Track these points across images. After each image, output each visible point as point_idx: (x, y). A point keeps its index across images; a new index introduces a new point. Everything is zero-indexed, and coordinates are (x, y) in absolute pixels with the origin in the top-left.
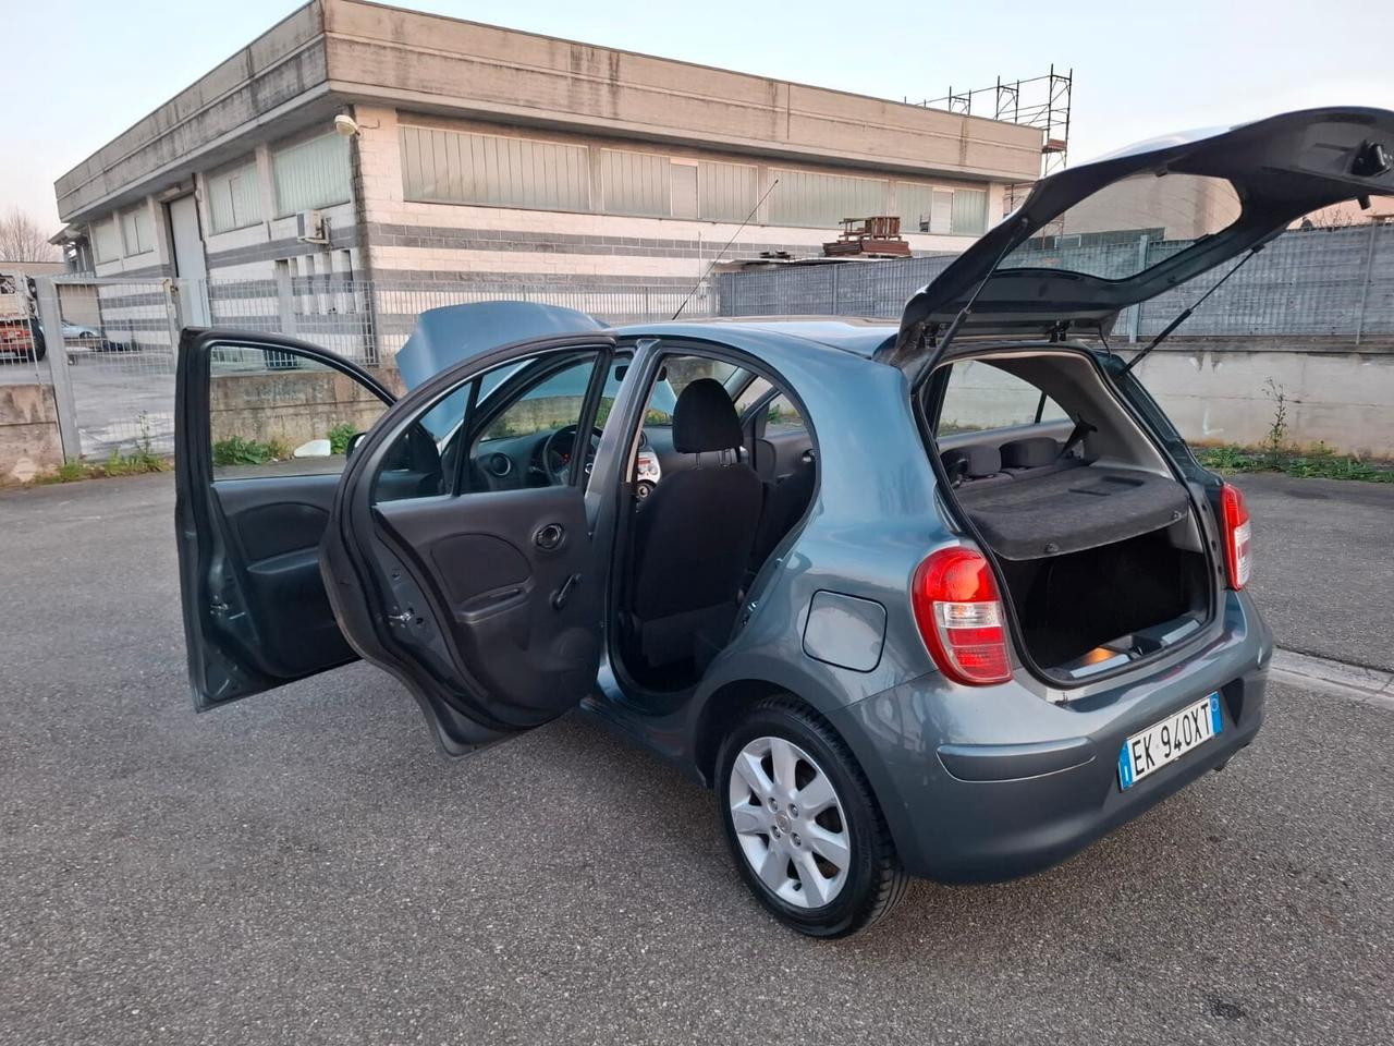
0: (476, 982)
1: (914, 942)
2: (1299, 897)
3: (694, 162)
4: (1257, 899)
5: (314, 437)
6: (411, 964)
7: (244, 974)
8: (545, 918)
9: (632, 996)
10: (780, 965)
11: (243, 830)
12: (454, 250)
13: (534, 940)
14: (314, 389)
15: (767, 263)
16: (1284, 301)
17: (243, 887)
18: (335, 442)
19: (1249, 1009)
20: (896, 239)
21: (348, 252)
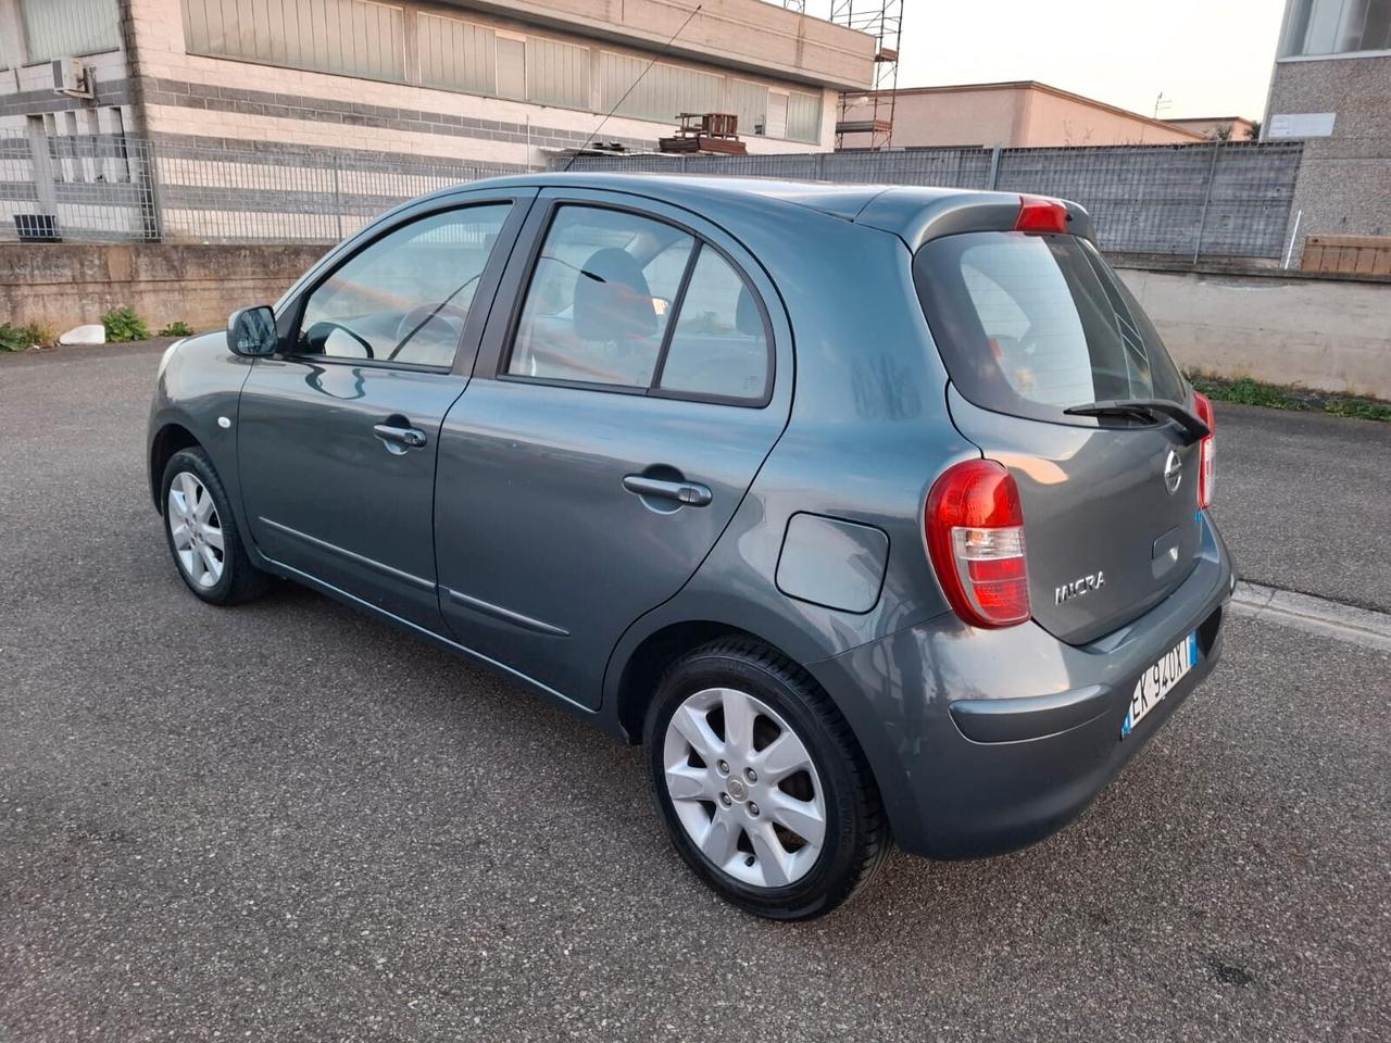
0: (357, 1012)
1: (883, 915)
2: (1262, 834)
3: (522, 37)
4: (1222, 838)
5: (84, 321)
6: (265, 993)
7: (27, 1026)
8: (436, 917)
9: (562, 1015)
10: (736, 958)
11: (16, 817)
12: (247, 116)
13: (425, 947)
14: (82, 265)
15: (600, 154)
16: (1129, 218)
17: (20, 896)
18: (111, 328)
19: (1253, 971)
20: (734, 139)
21: (118, 110)
